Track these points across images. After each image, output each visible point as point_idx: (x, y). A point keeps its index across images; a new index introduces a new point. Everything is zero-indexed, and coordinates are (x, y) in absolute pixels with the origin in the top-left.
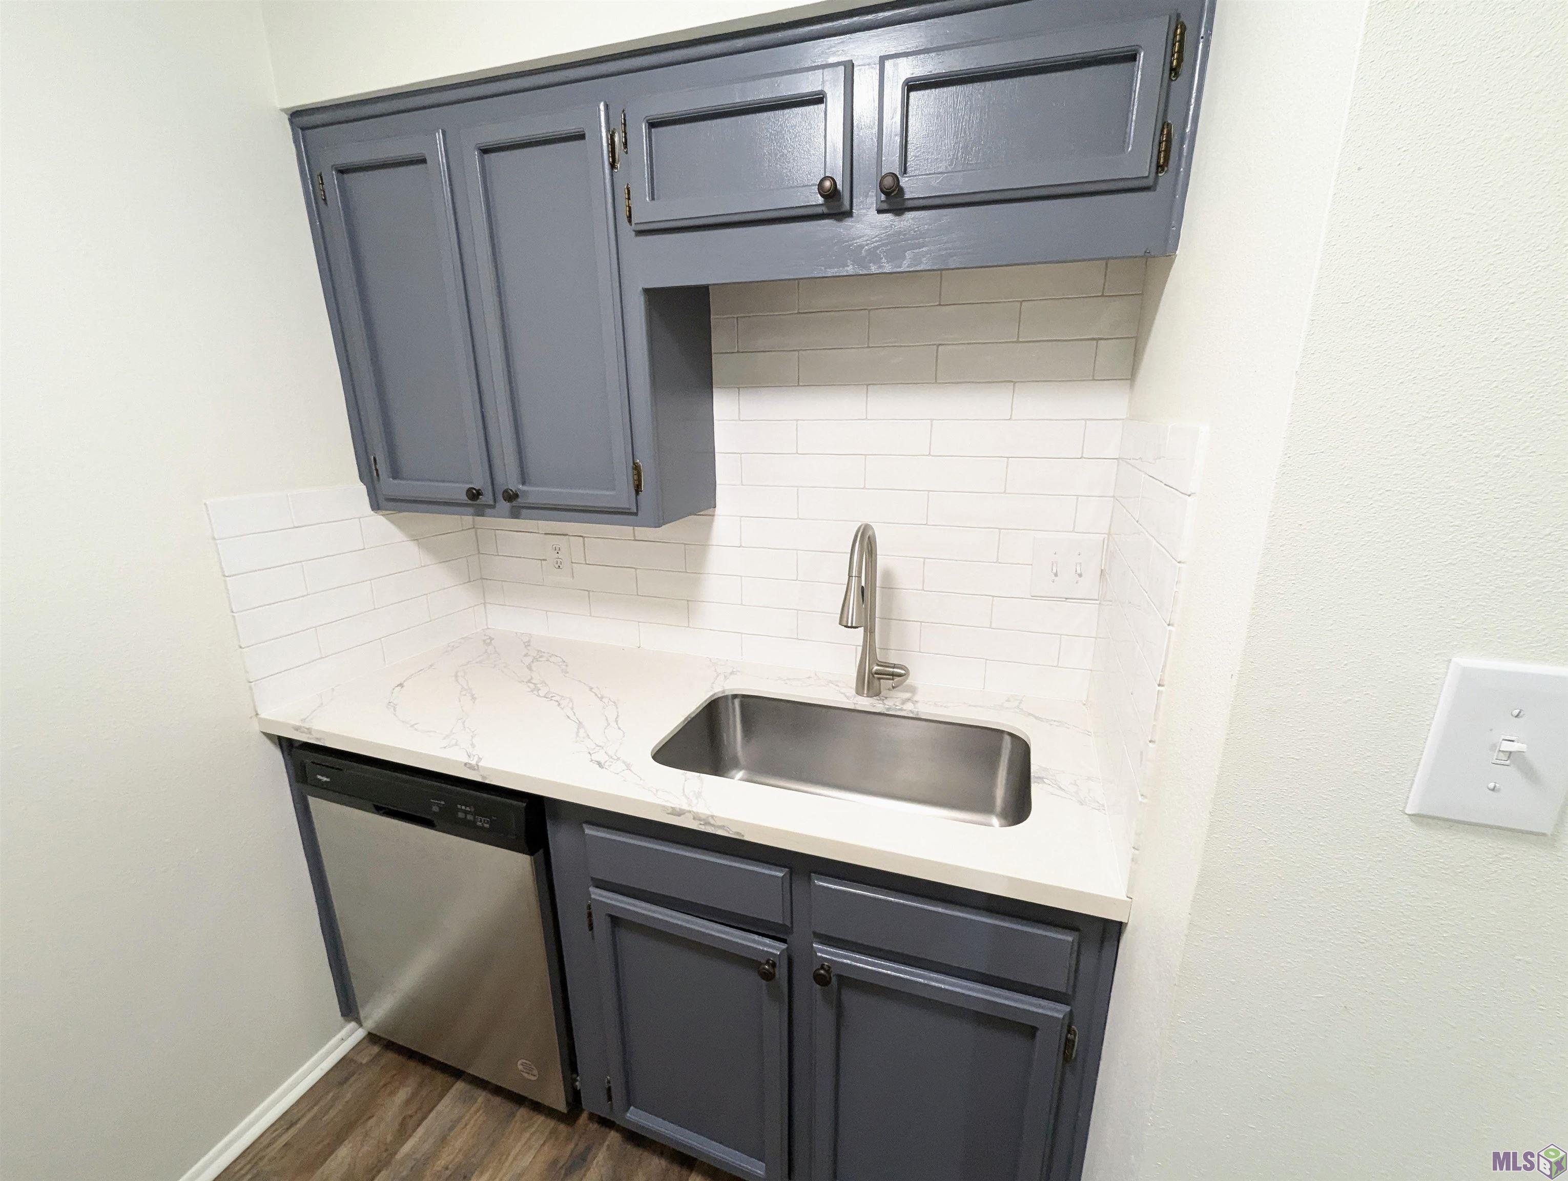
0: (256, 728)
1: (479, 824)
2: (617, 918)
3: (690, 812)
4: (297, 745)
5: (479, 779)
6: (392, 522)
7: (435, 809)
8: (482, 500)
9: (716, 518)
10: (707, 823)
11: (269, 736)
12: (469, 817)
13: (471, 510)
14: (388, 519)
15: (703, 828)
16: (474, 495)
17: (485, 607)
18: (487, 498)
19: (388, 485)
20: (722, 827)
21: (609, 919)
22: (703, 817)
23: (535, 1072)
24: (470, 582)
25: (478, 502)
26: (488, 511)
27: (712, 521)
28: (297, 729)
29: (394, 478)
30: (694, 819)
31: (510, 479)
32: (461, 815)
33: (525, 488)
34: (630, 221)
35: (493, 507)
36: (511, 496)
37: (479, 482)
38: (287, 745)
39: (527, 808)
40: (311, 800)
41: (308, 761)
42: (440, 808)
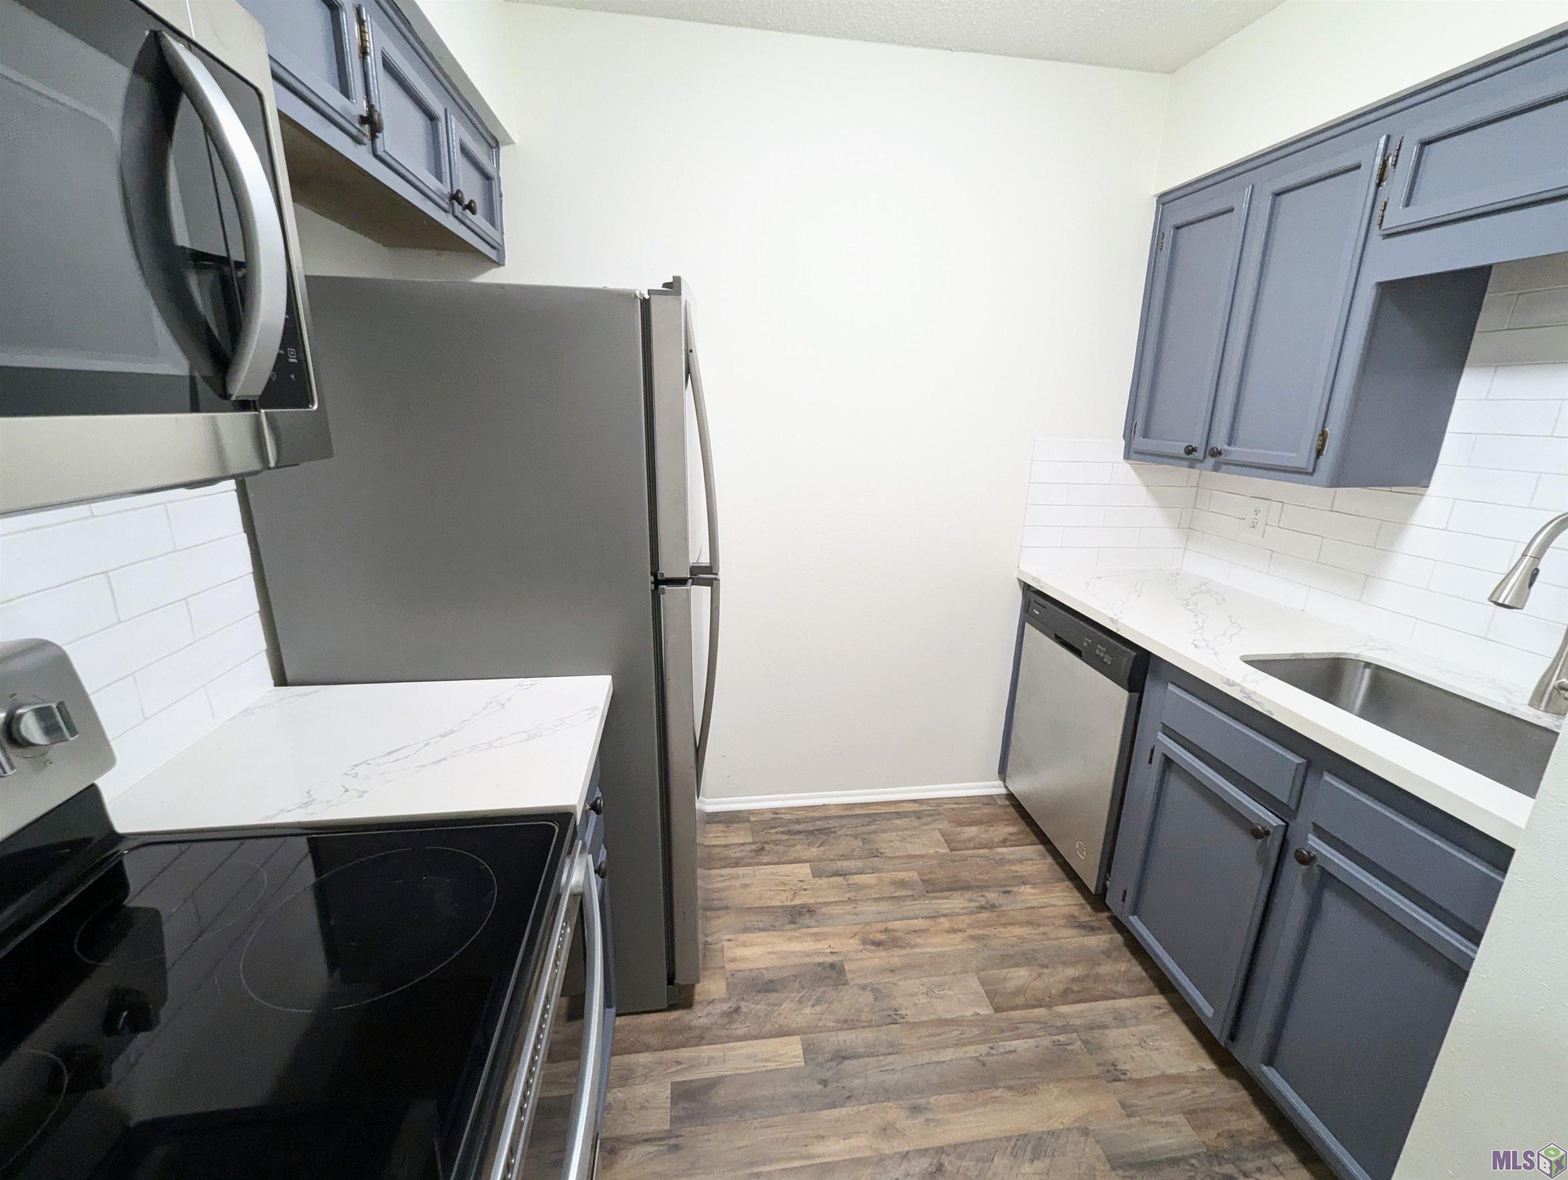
0: (1016, 575)
1: (1106, 660)
2: (1170, 760)
3: (1239, 685)
4: (1032, 589)
5: (1115, 630)
6: (1135, 470)
7: (1085, 644)
8: (1195, 455)
9: (1425, 497)
10: (1249, 698)
11: (1020, 580)
12: (1102, 655)
13: (1186, 463)
14: (1132, 467)
15: (1245, 701)
16: (1190, 450)
17: (1184, 553)
18: (1199, 455)
19: (1139, 442)
20: (1259, 703)
21: (1163, 759)
22: (1248, 691)
23: (1085, 853)
24: (1179, 528)
25: (1191, 456)
26: (1198, 465)
27: (1420, 500)
28: (1034, 579)
29: (1144, 437)
30: (1241, 691)
31: (1219, 441)
32: (1097, 652)
33: (1230, 448)
34: (1380, 228)
35: (1202, 461)
36: (1216, 453)
37: (1197, 441)
38: (1027, 588)
39: (1136, 656)
40: (1027, 624)
41: (1032, 600)
42: (1088, 645)
